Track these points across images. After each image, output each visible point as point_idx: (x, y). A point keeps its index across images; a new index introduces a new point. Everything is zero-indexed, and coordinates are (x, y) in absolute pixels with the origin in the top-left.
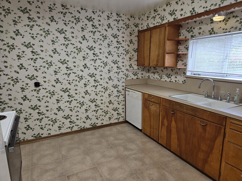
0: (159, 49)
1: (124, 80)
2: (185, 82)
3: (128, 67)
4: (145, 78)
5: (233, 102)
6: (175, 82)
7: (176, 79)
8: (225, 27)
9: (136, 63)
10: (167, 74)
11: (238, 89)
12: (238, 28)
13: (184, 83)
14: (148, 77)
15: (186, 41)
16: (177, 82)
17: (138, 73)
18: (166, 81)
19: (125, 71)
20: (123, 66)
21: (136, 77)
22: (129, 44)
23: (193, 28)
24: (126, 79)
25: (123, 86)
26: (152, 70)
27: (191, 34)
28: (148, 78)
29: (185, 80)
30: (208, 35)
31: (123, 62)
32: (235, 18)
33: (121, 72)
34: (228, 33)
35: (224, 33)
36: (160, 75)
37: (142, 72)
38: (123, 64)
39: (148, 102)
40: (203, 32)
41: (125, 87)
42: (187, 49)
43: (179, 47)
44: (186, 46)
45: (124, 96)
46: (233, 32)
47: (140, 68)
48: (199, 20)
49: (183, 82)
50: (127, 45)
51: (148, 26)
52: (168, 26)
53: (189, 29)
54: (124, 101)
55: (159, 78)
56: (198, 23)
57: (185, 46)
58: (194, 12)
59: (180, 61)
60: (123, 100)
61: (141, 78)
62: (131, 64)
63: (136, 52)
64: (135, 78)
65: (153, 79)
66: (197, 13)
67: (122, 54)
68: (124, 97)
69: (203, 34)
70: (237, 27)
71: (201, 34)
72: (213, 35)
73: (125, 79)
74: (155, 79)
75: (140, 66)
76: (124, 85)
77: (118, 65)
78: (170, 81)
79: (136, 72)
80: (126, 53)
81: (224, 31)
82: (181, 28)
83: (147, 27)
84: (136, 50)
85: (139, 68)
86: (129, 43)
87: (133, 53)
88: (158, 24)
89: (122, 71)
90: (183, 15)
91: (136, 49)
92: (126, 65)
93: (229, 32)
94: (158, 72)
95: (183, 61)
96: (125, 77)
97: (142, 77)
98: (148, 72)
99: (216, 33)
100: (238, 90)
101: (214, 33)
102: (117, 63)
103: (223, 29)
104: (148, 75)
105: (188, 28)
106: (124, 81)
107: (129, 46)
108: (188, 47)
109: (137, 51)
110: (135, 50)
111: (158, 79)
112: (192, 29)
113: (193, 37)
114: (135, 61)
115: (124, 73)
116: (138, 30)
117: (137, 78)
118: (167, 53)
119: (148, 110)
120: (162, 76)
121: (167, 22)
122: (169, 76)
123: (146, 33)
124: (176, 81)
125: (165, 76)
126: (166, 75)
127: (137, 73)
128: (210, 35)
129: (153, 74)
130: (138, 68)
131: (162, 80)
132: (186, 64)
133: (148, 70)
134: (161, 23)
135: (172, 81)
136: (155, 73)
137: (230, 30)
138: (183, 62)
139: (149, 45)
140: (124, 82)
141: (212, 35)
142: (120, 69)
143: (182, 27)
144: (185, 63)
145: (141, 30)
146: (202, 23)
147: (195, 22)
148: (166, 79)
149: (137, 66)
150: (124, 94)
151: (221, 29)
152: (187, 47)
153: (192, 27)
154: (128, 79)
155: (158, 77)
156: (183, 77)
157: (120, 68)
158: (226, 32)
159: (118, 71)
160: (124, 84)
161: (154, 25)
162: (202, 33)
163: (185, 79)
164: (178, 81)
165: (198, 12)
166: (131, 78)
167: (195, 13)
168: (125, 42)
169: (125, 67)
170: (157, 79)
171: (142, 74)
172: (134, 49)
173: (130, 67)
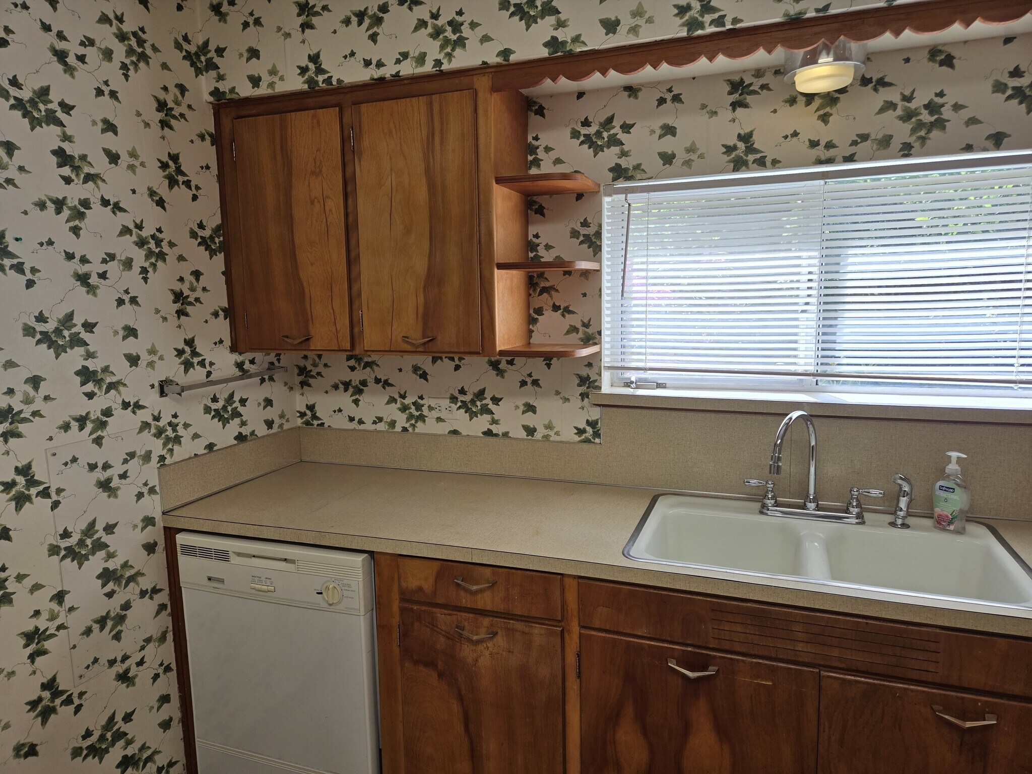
0: (435, 238)
1: (151, 473)
2: (597, 434)
3: (171, 368)
4: (285, 427)
5: (928, 522)
6: (523, 434)
7: (530, 419)
8: (823, 133)
9: (222, 328)
10: (462, 391)
11: (954, 455)
12: (896, 144)
13: (587, 441)
14: (302, 415)
15: (580, 196)
16: (538, 435)
17: (243, 402)
18: (455, 432)
19: (152, 400)
20: (133, 360)
21: (234, 427)
22: (163, 189)
23: (617, 123)
24: (162, 458)
25: (149, 521)
26: (340, 370)
27: (610, 156)
28: (307, 423)
29: (592, 424)
30: (722, 172)
31: (131, 332)
32: (876, 90)
33: (118, 411)
34: (839, 163)
35: (820, 162)
36: (403, 397)
37: (268, 391)
38: (132, 346)
39: (443, 619)
40: (689, 150)
41: (160, 524)
42: (593, 243)
43: (532, 230)
44: (585, 224)
45: (163, 597)
46: (871, 159)
47: (252, 362)
48: (654, 85)
49: (580, 432)
50: (142, 190)
51: (320, 70)
52: (495, 89)
53: (592, 130)
54: (163, 639)
55: (401, 420)
56: (648, 98)
57: (578, 227)
58: (708, 18)
59: (548, 314)
60: (156, 634)
61: (262, 431)
62: (190, 342)
63: (213, 253)
64: (225, 435)
65: (354, 425)
66: (729, 26)
67: (113, 268)
68: (162, 607)
69: (688, 163)
70: (891, 137)
71: (677, 162)
72: (754, 170)
73: (155, 458)
74: (369, 426)
75: (252, 349)
76: (157, 515)
77: (90, 355)
78: (489, 433)
79: (232, 396)
80: (147, 257)
81: (820, 152)
82: (534, 119)
83: (311, 82)
84: (212, 238)
85: (247, 366)
86: (157, 180)
87: (199, 257)
88: (407, 69)
89: (126, 405)
90: (622, 29)
91: (217, 230)
92: (152, 352)
93: (850, 159)
94: (387, 384)
95: (567, 311)
96: (157, 447)
97: (269, 424)
98: (303, 384)
99: (768, 164)
100: (954, 460)
101: (761, 163)
102: (77, 341)
103: (814, 144)
104: (300, 402)
105: (586, 123)
106: (154, 481)
107: (161, 203)
108: (598, 234)
109: (224, 248)
110: (207, 233)
111: (392, 424)
112: (617, 130)
113: (629, 178)
114: (216, 314)
115: (145, 415)
116: (215, 93)
117: (240, 438)
118: (501, 266)
119: (441, 675)
120: (418, 407)
121: (493, 59)
122: (473, 402)
123: (299, 121)
124: (531, 431)
125: (446, 403)
126: (453, 399)
127: (236, 398)
128: (736, 169)
129: (344, 400)
130: (240, 366)
131: (420, 427)
132: (590, 331)
133: (302, 371)
134: (438, 63)
135: (506, 434)
136: (359, 391)
137: (853, 149)
138: (574, 320)
139: (335, 206)
140: (152, 491)
141: (748, 169)
142: (112, 386)
143: (540, 112)
144: (586, 325)
145: (247, 100)
146: (677, 98)
147: (631, 90)
148: (459, 419)
149: (234, 349)
150: (164, 584)
151: (800, 146)
152: (590, 231)
153: (610, 120)
154: (177, 457)
155: (393, 412)
156: (576, 401)
157: (109, 379)
158: (830, 161)
159: (95, 408)
160: (153, 506)
161: (373, 73)
162: (681, 156)
163: (595, 414)
164: (549, 427)
165: (735, 21)
166: (199, 447)
167: (720, 21)
168: (131, 167)
169: (151, 364)
170: (381, 427)
171: (269, 402)
172: (201, 226)
173: (188, 365)
